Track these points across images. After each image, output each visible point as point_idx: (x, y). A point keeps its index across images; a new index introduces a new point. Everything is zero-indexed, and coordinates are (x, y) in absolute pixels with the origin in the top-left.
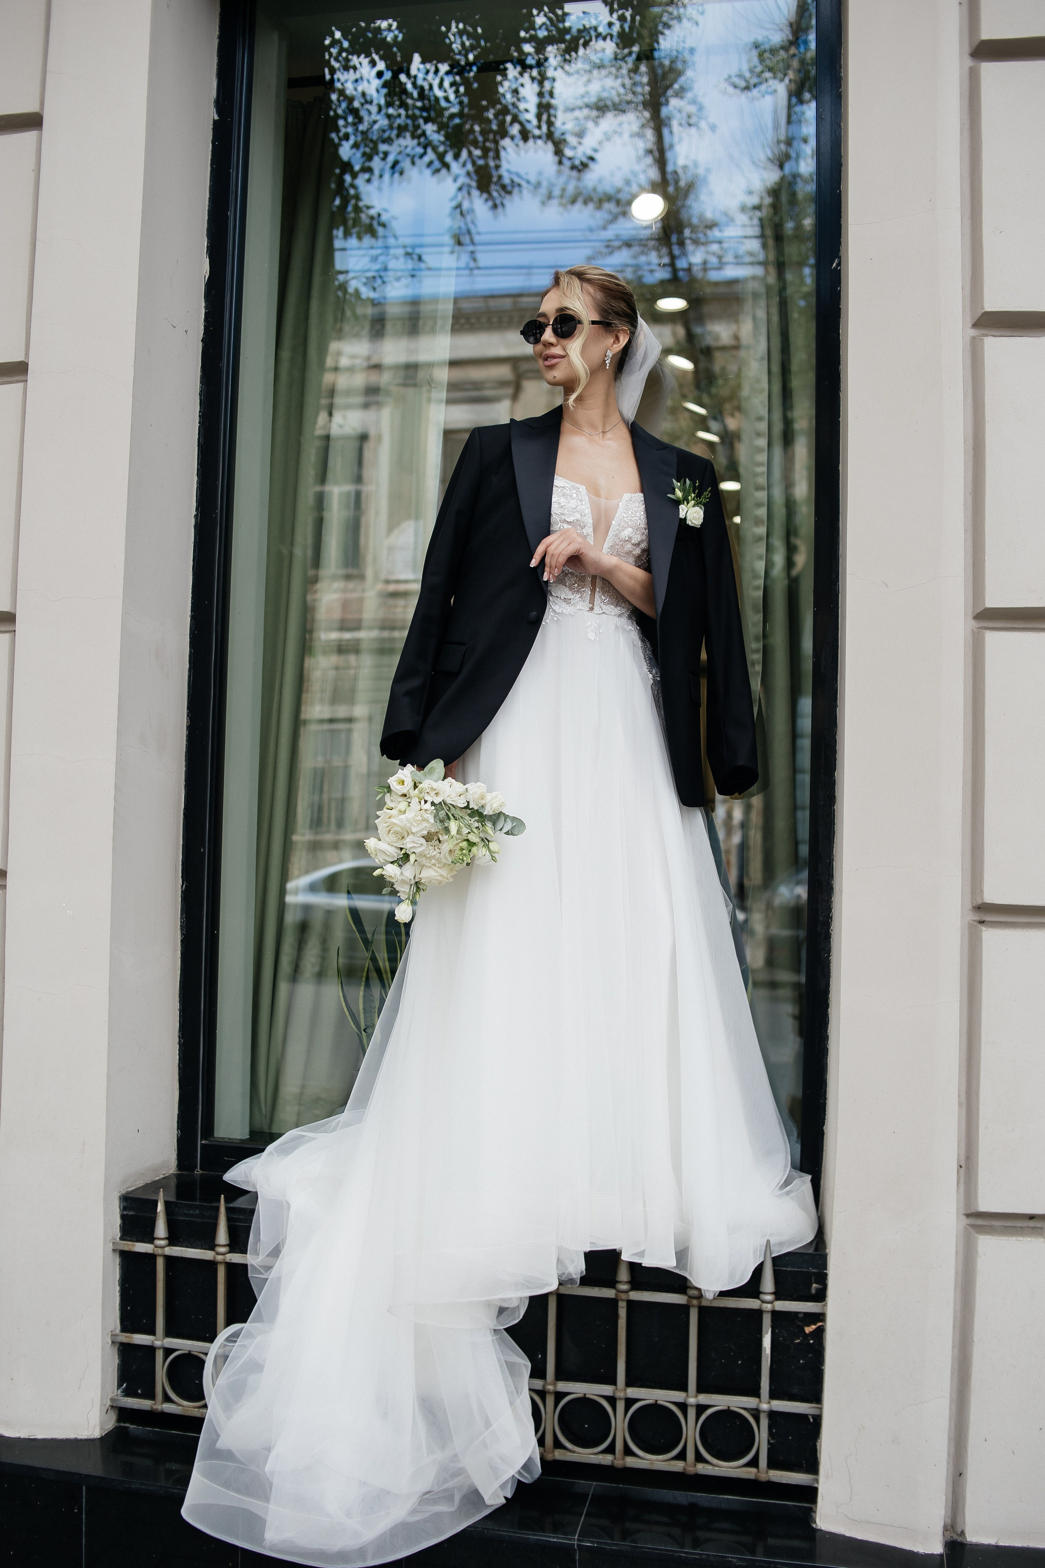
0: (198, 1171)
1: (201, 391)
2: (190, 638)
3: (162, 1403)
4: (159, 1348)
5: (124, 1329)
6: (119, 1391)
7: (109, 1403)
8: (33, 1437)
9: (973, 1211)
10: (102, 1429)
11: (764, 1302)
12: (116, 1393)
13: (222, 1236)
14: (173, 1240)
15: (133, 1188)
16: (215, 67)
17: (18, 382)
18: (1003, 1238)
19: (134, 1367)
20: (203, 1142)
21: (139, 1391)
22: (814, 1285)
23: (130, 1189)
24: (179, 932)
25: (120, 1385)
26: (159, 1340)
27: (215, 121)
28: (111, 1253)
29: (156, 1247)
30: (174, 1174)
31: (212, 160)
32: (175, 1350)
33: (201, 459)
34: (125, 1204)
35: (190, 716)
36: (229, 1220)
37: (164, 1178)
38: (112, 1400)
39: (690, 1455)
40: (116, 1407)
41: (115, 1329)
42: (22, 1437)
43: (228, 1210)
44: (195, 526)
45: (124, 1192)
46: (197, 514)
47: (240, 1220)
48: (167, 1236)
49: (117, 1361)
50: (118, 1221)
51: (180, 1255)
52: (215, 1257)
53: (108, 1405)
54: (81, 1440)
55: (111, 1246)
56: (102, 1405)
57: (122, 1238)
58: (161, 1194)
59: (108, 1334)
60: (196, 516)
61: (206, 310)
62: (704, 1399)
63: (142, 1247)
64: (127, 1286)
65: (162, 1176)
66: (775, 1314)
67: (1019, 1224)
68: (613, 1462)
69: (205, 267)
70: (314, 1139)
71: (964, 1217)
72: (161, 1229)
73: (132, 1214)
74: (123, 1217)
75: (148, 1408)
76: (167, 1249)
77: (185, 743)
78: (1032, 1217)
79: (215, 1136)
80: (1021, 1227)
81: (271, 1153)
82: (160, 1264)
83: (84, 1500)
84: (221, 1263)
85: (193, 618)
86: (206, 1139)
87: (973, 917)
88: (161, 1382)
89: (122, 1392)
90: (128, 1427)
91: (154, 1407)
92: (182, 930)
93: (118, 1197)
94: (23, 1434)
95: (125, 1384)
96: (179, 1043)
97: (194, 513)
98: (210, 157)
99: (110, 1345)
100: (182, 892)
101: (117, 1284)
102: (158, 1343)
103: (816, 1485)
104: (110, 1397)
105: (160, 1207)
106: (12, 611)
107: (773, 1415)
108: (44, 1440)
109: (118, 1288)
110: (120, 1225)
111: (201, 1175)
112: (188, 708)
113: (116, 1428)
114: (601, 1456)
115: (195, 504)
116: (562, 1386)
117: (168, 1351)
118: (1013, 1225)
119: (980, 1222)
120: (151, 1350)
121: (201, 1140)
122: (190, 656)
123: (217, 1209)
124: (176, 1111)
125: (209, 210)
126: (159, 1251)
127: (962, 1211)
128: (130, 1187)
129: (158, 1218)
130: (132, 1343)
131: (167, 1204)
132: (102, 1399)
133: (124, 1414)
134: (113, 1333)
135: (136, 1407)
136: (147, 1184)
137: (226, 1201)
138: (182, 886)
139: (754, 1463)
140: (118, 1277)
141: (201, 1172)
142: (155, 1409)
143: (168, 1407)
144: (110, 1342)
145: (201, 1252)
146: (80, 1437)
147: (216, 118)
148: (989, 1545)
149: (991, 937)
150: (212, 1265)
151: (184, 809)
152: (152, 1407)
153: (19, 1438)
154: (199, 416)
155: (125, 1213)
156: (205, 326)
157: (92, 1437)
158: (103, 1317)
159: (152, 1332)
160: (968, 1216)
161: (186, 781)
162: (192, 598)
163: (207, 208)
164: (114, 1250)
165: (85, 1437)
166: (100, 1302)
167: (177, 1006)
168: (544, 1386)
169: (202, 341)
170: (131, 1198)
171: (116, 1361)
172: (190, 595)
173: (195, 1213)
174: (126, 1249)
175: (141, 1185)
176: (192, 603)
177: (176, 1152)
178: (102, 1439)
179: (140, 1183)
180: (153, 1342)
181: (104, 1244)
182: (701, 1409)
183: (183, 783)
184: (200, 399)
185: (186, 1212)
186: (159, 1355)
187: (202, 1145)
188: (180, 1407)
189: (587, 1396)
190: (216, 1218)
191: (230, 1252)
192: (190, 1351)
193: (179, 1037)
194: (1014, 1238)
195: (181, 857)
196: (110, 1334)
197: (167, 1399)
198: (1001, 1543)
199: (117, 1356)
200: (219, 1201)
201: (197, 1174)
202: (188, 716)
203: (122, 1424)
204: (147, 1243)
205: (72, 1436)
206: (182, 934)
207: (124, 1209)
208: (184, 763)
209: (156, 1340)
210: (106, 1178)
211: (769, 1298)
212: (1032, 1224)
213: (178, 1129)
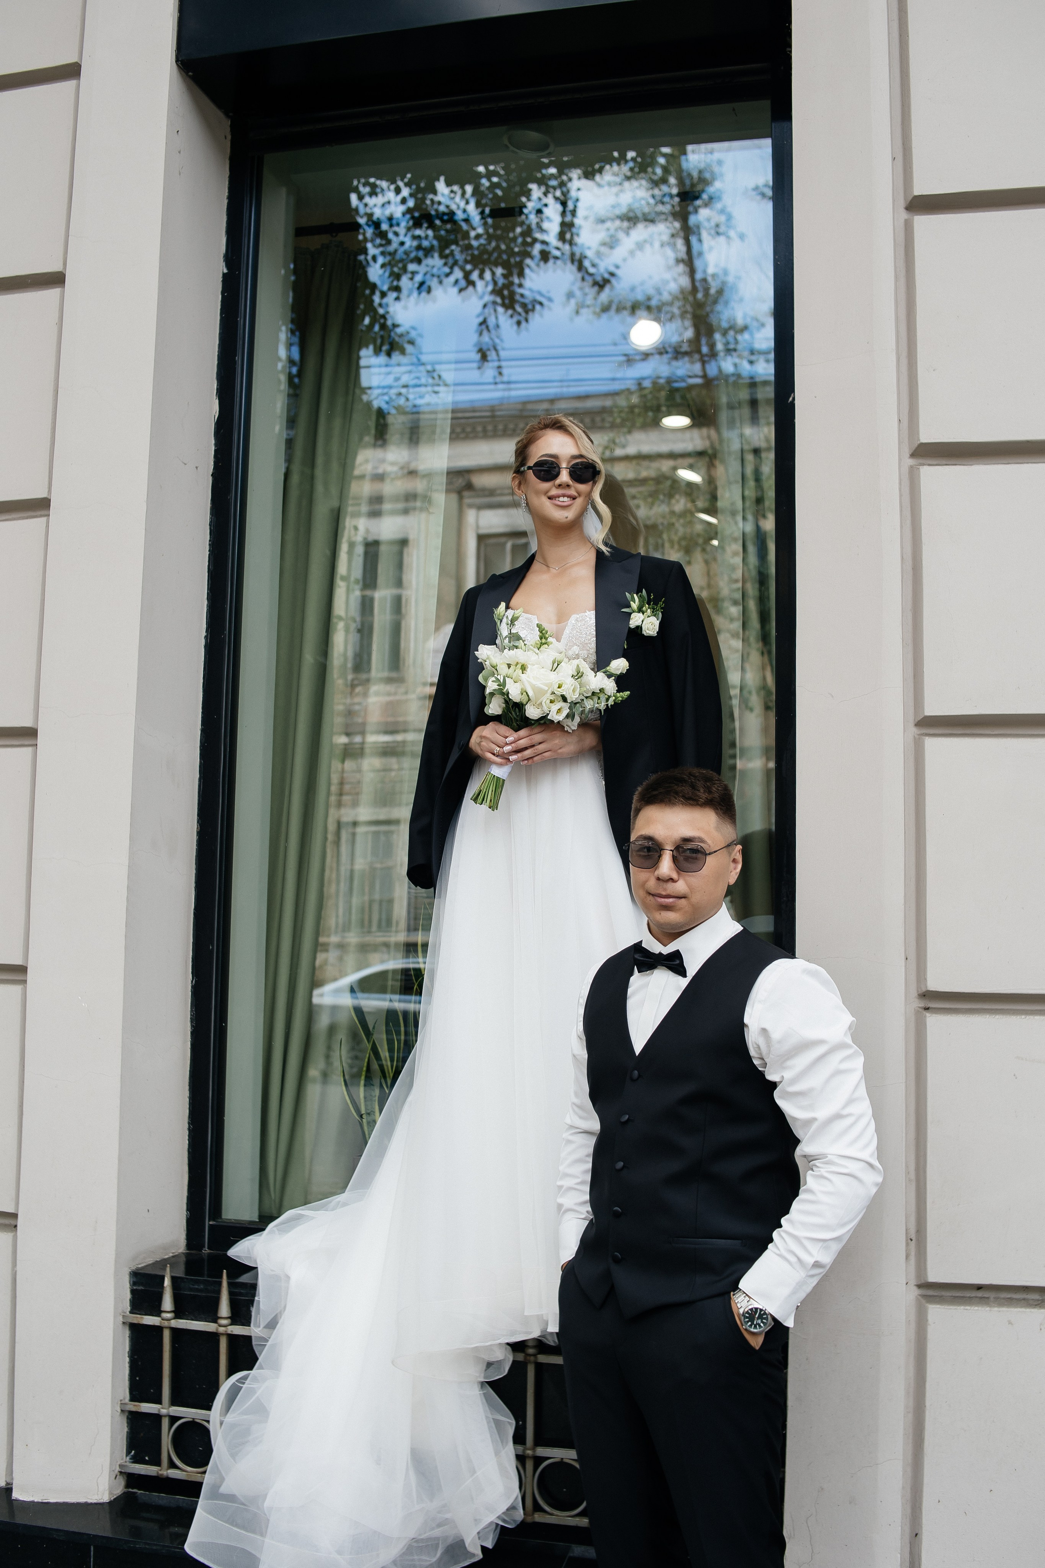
0: (206, 1251)
1: (211, 522)
2: (200, 750)
3: (168, 1469)
4: (165, 1416)
5: (133, 1398)
6: (128, 1458)
7: (118, 1469)
8: (46, 1501)
9: (923, 1282)
10: (110, 1493)
12: (124, 1460)
13: (224, 1309)
14: (179, 1313)
15: (142, 1265)
16: (225, 225)
17: (41, 516)
18: (951, 1307)
19: (142, 1434)
20: (211, 1223)
21: (147, 1458)
23: (140, 1266)
24: (189, 1024)
25: (128, 1453)
26: (165, 1409)
27: (224, 275)
28: (121, 1326)
29: (163, 1320)
30: (183, 1253)
31: (221, 309)
32: (181, 1418)
33: (211, 585)
34: (135, 1280)
35: (200, 822)
36: (231, 1294)
37: (173, 1257)
38: (120, 1466)
40: (125, 1473)
41: (124, 1399)
42: (36, 1501)
43: (230, 1285)
44: (205, 647)
45: (134, 1268)
46: (207, 635)
47: (241, 1294)
48: (173, 1309)
49: (126, 1429)
50: (128, 1296)
51: (185, 1328)
52: (217, 1329)
53: (116, 1472)
54: (91, 1504)
55: (121, 1319)
56: (112, 1471)
57: (131, 1312)
58: (168, 1269)
59: (117, 1403)
60: (206, 637)
61: (215, 447)
63: (150, 1320)
64: (136, 1357)
65: (171, 1255)
67: (968, 1294)
69: (214, 408)
70: (312, 1218)
71: (915, 1288)
72: (167, 1303)
73: (142, 1289)
74: (133, 1292)
75: (154, 1474)
76: (173, 1321)
77: (195, 847)
78: (979, 1287)
79: (223, 1217)
80: (970, 1297)
81: (272, 1232)
82: (167, 1335)
83: (92, 1559)
84: (222, 1334)
85: (203, 731)
86: (214, 1220)
87: (919, 1004)
88: (166, 1449)
89: (130, 1459)
90: (137, 1492)
91: (160, 1472)
92: (192, 1022)
93: (128, 1273)
94: (37, 1499)
95: (133, 1452)
96: (189, 1129)
97: (204, 634)
98: (219, 307)
99: (119, 1414)
100: (192, 987)
101: (127, 1355)
102: (164, 1411)
104: (119, 1463)
105: (167, 1282)
106: (35, 727)
108: (56, 1504)
109: (127, 1359)
110: (130, 1300)
111: (209, 1254)
112: (198, 815)
113: (124, 1493)
114: (575, 1519)
115: (205, 626)
116: (541, 1451)
117: (173, 1419)
118: (962, 1295)
119: (930, 1292)
120: (158, 1418)
121: (209, 1220)
122: (200, 767)
123: (220, 1284)
124: (185, 1194)
125: (218, 355)
126: (166, 1324)
127: (913, 1282)
128: (140, 1264)
129: (165, 1292)
130: (140, 1411)
131: (174, 1279)
132: (111, 1464)
133: (132, 1480)
134: (122, 1402)
135: (143, 1473)
136: (157, 1261)
137: (228, 1277)
138: (192, 982)
140: (127, 1349)
141: (209, 1251)
142: (162, 1475)
143: (173, 1473)
144: (119, 1411)
145: (205, 1325)
146: (90, 1501)
147: (225, 271)
149: (935, 1022)
150: (214, 1337)
151: (195, 909)
152: (158, 1473)
153: (33, 1502)
154: (209, 545)
155: (135, 1288)
156: (215, 462)
157: (102, 1501)
158: (113, 1386)
159: (159, 1401)
160: (919, 1286)
161: (196, 883)
162: (203, 713)
163: (217, 354)
164: (124, 1323)
165: (95, 1501)
166: (110, 1373)
167: (187, 1094)
168: (524, 1451)
169: (212, 475)
170: (140, 1274)
171: (123, 1429)
172: (201, 710)
173: (199, 1288)
174: (135, 1322)
175: (150, 1262)
176: (202, 717)
177: (185, 1232)
178: (111, 1503)
179: (150, 1261)
180: (159, 1410)
181: (115, 1317)
183: (193, 885)
184: (210, 529)
185: (192, 1286)
186: (165, 1423)
187: (210, 1226)
188: (184, 1473)
189: (562, 1460)
190: (219, 1292)
191: (231, 1325)
192: (194, 1419)
193: (189, 1123)
194: (962, 1307)
195: (191, 954)
196: (119, 1402)
197: (172, 1465)
199: (126, 1425)
200: (221, 1277)
201: (204, 1253)
202: (198, 822)
203: (130, 1490)
204: (156, 1316)
205: (82, 1500)
206: (192, 1026)
207: (134, 1284)
208: (194, 866)
209: (162, 1408)
210: (116, 1254)
212: (980, 1294)
213: (187, 1210)
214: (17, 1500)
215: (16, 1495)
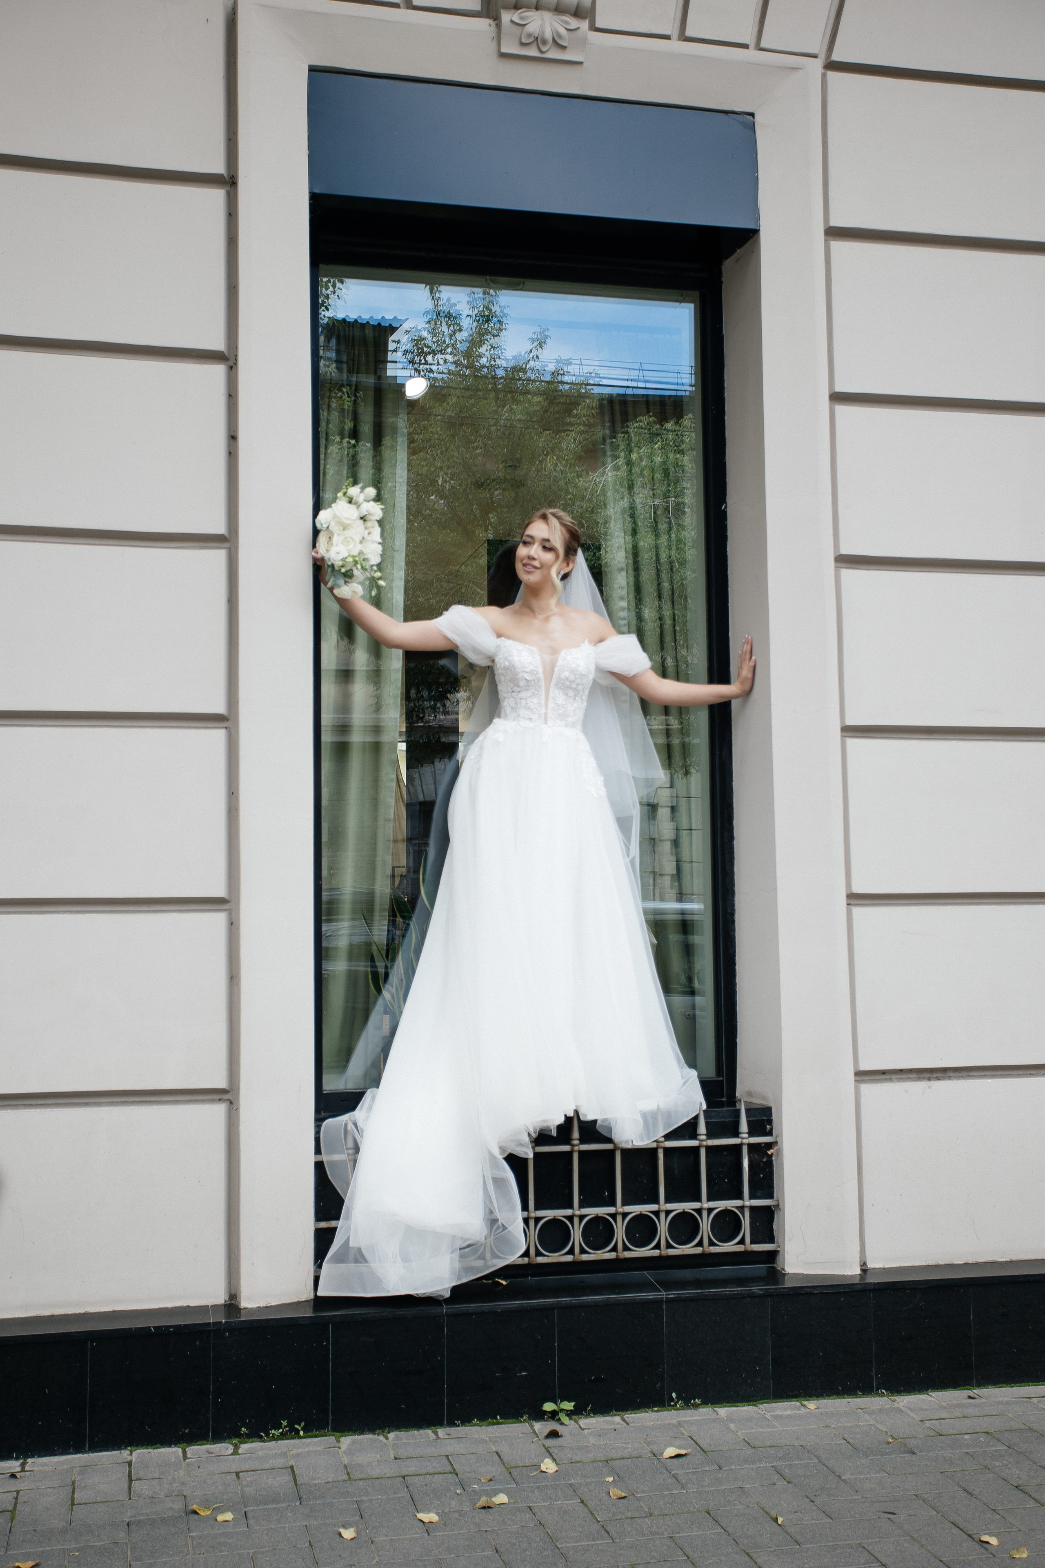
5: (317, 1219)
7: (312, 1274)
8: (269, 1305)
9: (859, 1071)
11: (743, 1138)
18: (872, 1085)
22: (768, 1126)
39: (706, 1242)
41: (313, 1218)
42: (261, 1306)
49: (313, 1242)
54: (303, 1302)
59: (311, 1222)
62: (712, 1204)
64: (319, 1188)
66: (750, 1146)
68: (660, 1253)
71: (854, 1075)
78: (884, 1072)
83: (330, 1334)
94: (262, 1304)
103: (779, 1249)
107: (753, 1209)
108: (279, 1305)
114: (652, 1251)
116: (625, 1209)
119: (861, 1077)
127: (853, 1071)
134: (313, 1221)
139: (742, 1242)
140: (314, 1180)
146: (301, 1300)
148: (880, 1268)
149: (858, 913)
153: (259, 1307)
157: (309, 1298)
160: (857, 1074)
165: (304, 1299)
168: (614, 1211)
182: (710, 1210)
189: (642, 1213)
194: (879, 1084)
198: (886, 1267)
199: (313, 1239)
205: (296, 1300)
211: (746, 1135)
212: (884, 1077)
214: (245, 1308)
215: (245, 1304)
